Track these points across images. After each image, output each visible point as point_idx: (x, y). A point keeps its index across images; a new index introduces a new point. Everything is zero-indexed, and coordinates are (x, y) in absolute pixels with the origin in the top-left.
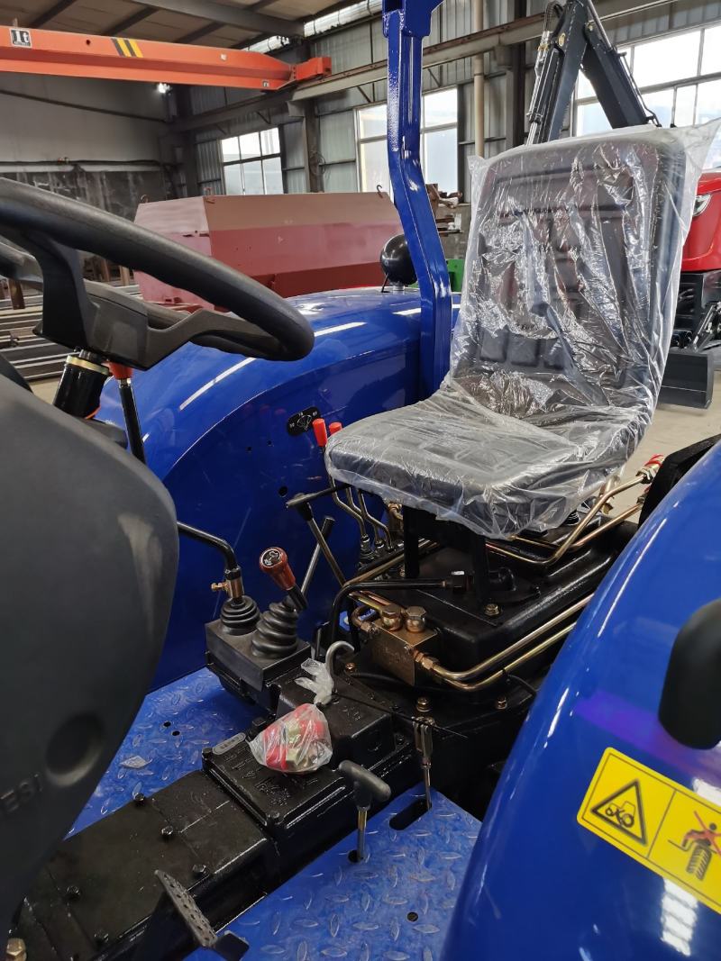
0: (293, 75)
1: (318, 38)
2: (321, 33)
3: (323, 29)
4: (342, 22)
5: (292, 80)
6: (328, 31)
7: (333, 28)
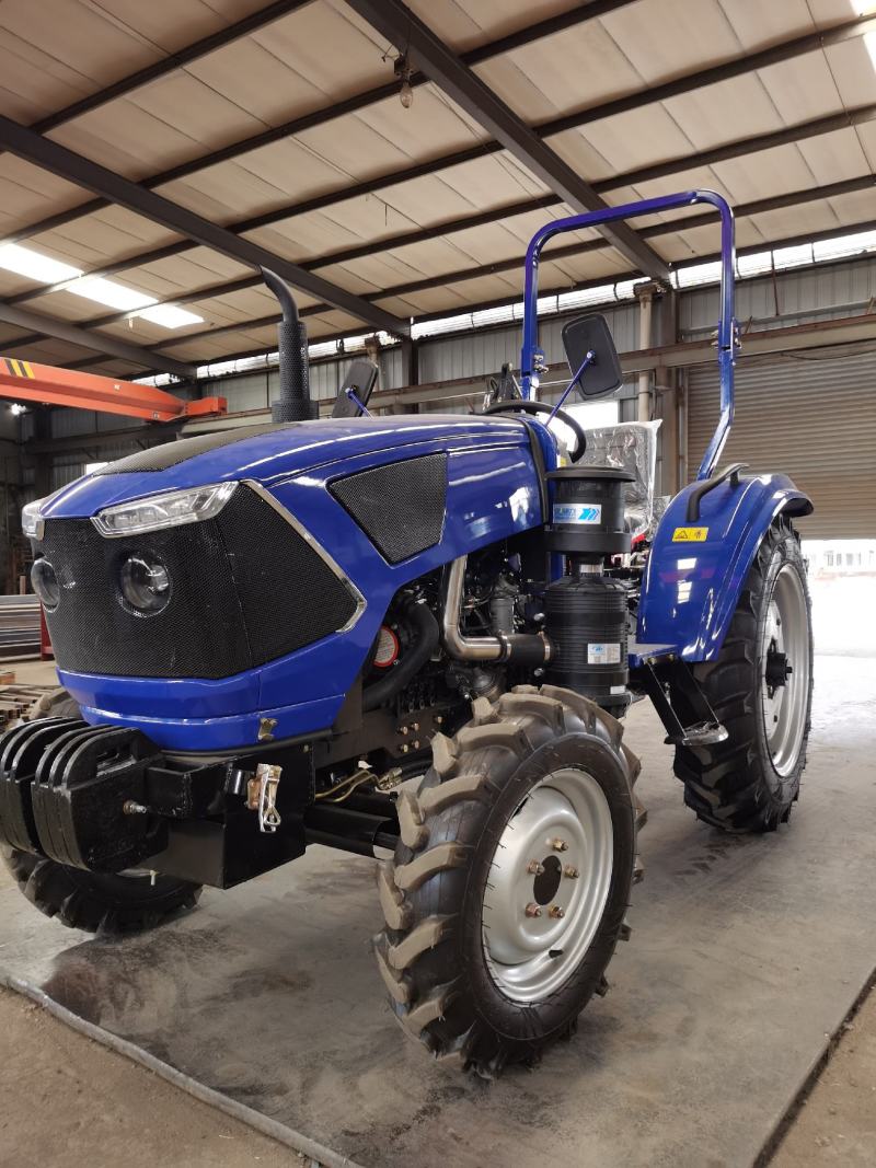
0: (184, 411)
1: (211, 381)
2: (215, 377)
3: (218, 373)
4: (239, 370)
5: (183, 414)
6: (222, 375)
7: (228, 374)
